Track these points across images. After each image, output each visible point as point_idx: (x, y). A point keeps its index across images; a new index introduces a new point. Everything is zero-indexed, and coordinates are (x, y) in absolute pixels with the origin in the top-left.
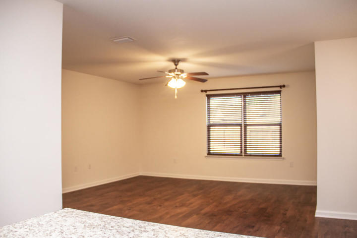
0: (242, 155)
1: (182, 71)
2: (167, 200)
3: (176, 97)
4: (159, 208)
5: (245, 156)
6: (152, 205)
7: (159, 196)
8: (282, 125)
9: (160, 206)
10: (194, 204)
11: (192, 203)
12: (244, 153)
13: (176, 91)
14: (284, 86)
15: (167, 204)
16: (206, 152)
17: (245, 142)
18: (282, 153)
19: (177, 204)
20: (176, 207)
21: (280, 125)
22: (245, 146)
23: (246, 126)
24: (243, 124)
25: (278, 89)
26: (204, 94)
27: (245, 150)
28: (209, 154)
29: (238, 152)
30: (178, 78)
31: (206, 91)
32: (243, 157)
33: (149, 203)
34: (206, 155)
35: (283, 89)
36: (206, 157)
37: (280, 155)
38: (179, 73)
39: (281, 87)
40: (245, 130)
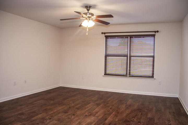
0: (127, 76)
1: (92, 15)
2: (78, 109)
3: (87, 34)
4: (73, 117)
5: (129, 76)
6: (68, 114)
7: (73, 104)
8: (155, 57)
9: (74, 115)
10: (99, 113)
11: (97, 113)
12: (128, 74)
13: (88, 30)
14: (158, 32)
15: (78, 113)
16: (104, 73)
17: (130, 67)
18: (154, 76)
19: (87, 114)
20: (86, 116)
21: (153, 57)
22: (130, 70)
23: (130, 57)
24: (129, 55)
25: (153, 33)
26: (104, 35)
27: (130, 73)
28: (106, 74)
29: (125, 73)
30: (89, 20)
31: (105, 33)
32: (128, 77)
33: (66, 112)
34: (103, 75)
35: (157, 34)
36: (103, 76)
37: (152, 77)
38: (90, 16)
39: (155, 32)
40: (130, 60)
